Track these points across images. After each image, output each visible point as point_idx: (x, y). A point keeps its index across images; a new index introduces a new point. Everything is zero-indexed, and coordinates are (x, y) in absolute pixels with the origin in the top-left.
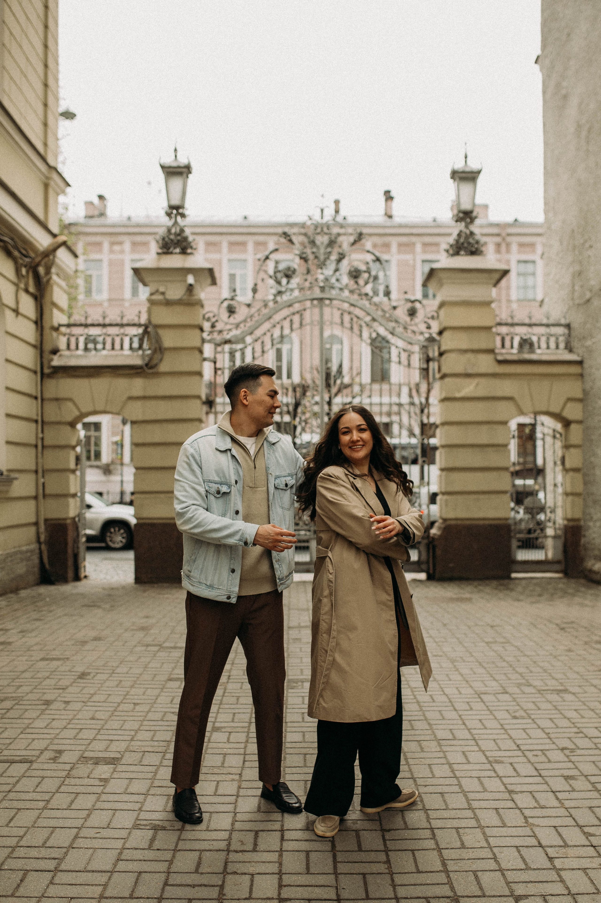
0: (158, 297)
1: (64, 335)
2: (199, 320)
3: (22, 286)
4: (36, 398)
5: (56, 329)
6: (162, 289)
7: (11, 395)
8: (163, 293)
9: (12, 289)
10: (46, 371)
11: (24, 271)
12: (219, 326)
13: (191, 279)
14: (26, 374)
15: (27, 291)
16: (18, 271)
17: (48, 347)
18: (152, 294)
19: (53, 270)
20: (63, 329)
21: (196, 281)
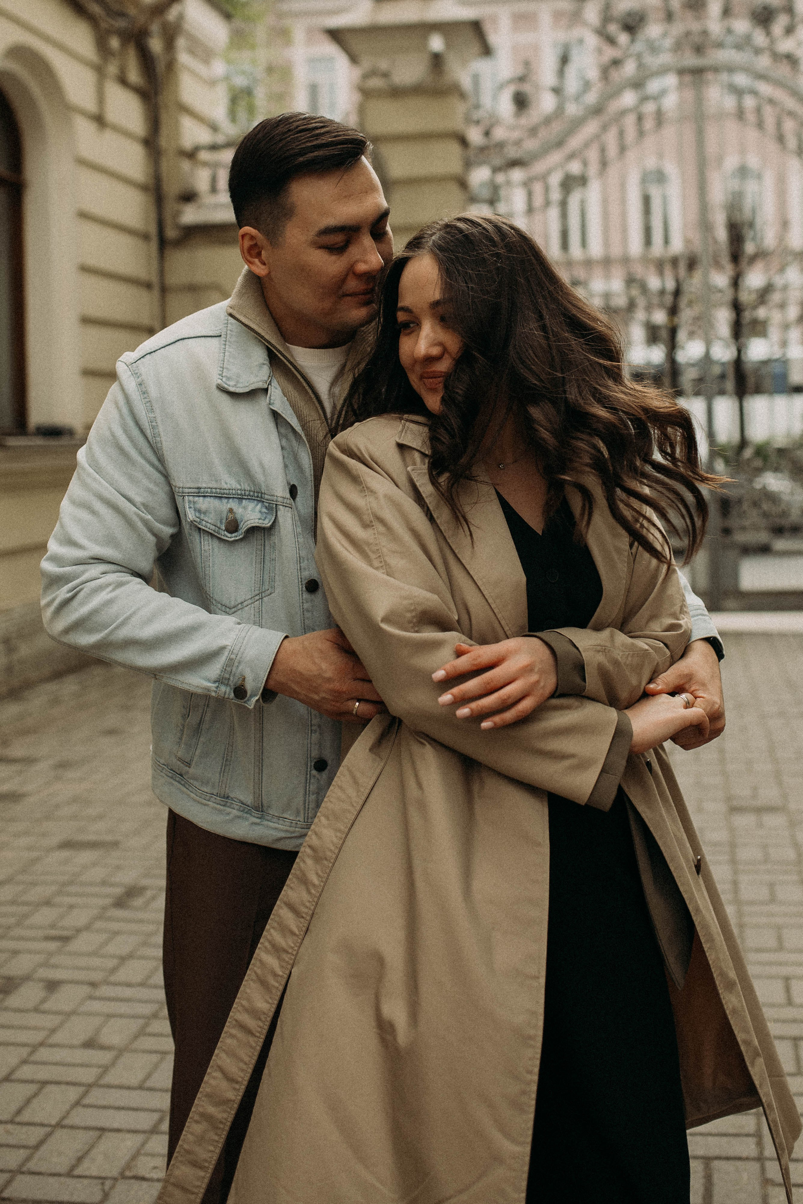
0: (376, 83)
1: (205, 164)
2: (457, 123)
3: (112, 69)
4: (148, 286)
5: (191, 155)
6: (383, 65)
7: (92, 281)
8: (386, 75)
9: (89, 77)
10: (171, 233)
11: (115, 43)
12: (499, 134)
13: (436, 43)
14: (126, 241)
15: (123, 81)
16: (101, 44)
17: (172, 189)
18: (366, 76)
19: (181, 43)
20: (204, 156)
21: (449, 45)
